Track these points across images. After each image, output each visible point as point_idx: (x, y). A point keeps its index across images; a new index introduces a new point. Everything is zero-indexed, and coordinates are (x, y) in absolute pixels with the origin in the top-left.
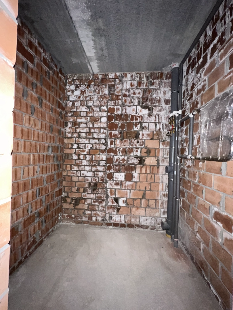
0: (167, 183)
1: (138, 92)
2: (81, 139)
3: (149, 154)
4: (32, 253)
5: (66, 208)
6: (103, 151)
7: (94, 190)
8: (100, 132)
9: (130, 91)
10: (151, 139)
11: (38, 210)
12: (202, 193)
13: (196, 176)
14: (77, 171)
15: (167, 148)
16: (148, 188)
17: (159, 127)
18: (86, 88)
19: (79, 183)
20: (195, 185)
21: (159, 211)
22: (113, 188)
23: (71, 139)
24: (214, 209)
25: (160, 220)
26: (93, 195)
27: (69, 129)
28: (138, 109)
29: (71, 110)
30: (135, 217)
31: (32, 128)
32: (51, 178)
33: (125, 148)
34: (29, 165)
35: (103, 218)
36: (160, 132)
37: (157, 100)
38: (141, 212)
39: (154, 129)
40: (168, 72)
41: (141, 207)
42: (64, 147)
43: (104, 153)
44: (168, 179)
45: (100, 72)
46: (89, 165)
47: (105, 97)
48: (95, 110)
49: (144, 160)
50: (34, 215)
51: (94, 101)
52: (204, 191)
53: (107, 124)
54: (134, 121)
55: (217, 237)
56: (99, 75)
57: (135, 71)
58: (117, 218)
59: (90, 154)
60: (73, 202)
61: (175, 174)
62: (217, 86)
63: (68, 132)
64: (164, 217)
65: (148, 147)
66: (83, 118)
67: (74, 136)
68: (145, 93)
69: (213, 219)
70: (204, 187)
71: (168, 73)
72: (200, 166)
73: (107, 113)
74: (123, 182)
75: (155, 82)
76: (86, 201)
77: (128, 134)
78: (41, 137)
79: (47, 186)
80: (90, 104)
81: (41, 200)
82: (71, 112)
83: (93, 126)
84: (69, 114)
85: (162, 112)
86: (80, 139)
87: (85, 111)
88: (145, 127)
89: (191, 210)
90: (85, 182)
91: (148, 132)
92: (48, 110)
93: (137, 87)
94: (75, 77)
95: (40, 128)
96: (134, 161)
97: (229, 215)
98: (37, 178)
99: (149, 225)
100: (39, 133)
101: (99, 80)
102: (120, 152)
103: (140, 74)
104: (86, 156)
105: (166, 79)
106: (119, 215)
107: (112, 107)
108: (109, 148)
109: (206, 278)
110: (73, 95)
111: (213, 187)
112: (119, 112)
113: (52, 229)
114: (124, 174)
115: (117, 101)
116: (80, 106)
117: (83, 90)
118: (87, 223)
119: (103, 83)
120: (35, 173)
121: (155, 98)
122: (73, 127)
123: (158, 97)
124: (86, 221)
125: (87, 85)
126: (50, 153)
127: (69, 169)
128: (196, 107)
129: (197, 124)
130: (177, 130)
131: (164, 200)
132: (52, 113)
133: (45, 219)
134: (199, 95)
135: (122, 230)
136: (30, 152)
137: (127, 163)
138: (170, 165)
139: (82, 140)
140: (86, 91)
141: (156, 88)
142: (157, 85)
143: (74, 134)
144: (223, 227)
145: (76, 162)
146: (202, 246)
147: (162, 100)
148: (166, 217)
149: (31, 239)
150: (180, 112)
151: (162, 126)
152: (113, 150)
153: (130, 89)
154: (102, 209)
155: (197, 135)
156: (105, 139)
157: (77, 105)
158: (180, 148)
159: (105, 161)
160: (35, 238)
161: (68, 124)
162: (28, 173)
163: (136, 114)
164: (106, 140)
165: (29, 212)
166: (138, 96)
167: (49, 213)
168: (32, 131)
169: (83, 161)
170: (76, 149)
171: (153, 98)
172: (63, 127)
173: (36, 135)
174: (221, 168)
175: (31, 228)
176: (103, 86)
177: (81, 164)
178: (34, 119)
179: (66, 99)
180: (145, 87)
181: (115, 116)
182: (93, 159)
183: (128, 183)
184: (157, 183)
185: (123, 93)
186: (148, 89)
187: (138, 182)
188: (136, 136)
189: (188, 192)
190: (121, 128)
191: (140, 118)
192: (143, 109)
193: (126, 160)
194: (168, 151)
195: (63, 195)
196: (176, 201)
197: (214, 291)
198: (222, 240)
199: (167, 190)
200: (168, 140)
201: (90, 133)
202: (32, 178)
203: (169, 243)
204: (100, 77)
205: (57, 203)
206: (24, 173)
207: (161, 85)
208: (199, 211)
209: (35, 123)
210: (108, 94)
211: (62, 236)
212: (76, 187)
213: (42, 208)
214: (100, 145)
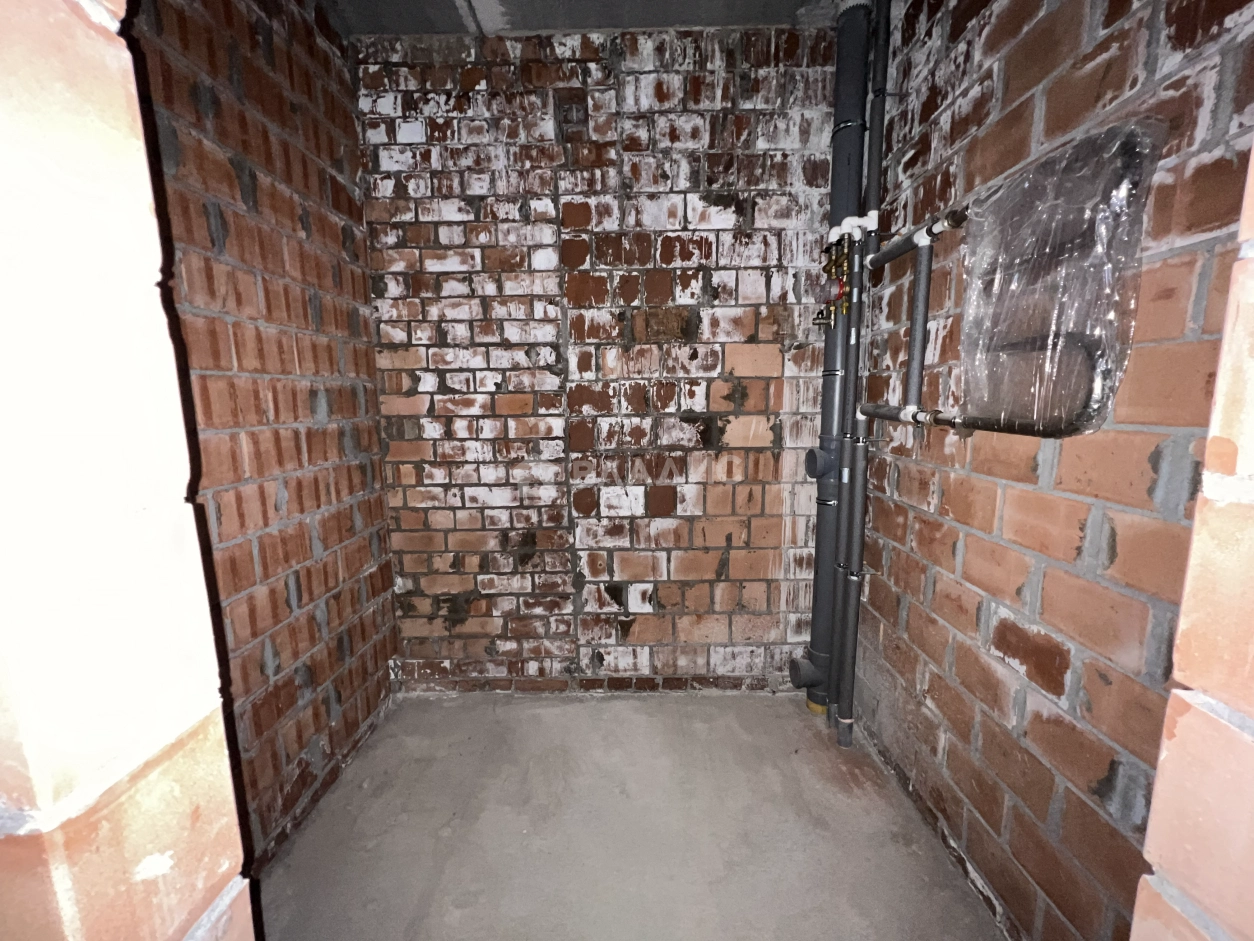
0: (809, 516)
1: (688, 128)
2: (451, 350)
3: (742, 405)
4: (303, 820)
5: (416, 638)
6: (549, 400)
7: (523, 559)
8: (530, 317)
9: (654, 122)
10: (746, 342)
11: (305, 658)
12: (954, 553)
13: (932, 488)
14: (446, 487)
15: (814, 374)
16: (739, 538)
17: (783, 288)
18: (454, 109)
19: (458, 535)
20: (925, 522)
21: (782, 620)
22: (600, 549)
23: (407, 350)
24: (996, 613)
25: (784, 655)
26: (523, 577)
27: (392, 306)
28: (694, 209)
29: (394, 220)
30: (691, 650)
31: (227, 313)
32: (340, 526)
33: (642, 382)
34: (239, 478)
35: (565, 664)
36: (785, 309)
37: (773, 166)
38: (714, 629)
39: (759, 298)
40: (819, 30)
41: (714, 612)
42: (379, 386)
43: (554, 406)
44: (814, 500)
45: (514, 26)
46: (495, 462)
47: (542, 151)
48: (502, 215)
49: (722, 431)
50: (289, 682)
51: (493, 173)
52: (960, 545)
53: (562, 278)
54: (678, 263)
55: (1001, 709)
56: (508, 44)
57: (671, 25)
58: (621, 659)
59: (494, 416)
60: (443, 612)
61: (846, 479)
62: (1044, 102)
63: (391, 322)
64: (799, 643)
65: (737, 374)
66: (451, 252)
67: (421, 339)
68: (722, 132)
69: (993, 648)
70: (962, 531)
71: (822, 33)
72: (947, 450)
73: (559, 230)
74: (638, 521)
75: (766, 78)
76: (495, 605)
77: (653, 322)
78: (272, 350)
79: (330, 559)
80: (478, 187)
81: (312, 619)
82: (395, 226)
83: (500, 288)
84: (386, 235)
85: (794, 221)
86: (446, 350)
87: (458, 223)
88: (725, 287)
89: (904, 614)
90: (483, 529)
91: (734, 309)
92: (288, 222)
93: (684, 101)
94: (394, 50)
95: (264, 312)
96: (681, 435)
97: (1053, 636)
98: (280, 531)
99: (745, 673)
100: (264, 336)
101: (512, 68)
102: (623, 399)
103: (697, 38)
104: (481, 421)
105: (812, 63)
106: (631, 648)
107: (579, 199)
108: (573, 385)
109: (953, 843)
110: (396, 144)
111: (996, 531)
112: (611, 225)
113: (369, 721)
114: (642, 488)
115: (598, 173)
116: (433, 197)
117: (440, 121)
118: (506, 684)
119: (530, 82)
120: (271, 512)
121: (765, 154)
122: (407, 297)
123: (776, 150)
124: (501, 680)
125: (454, 94)
126: (323, 417)
127: (413, 482)
128: (944, 197)
129: (946, 274)
130: (855, 300)
131: (798, 581)
132: (308, 237)
133: (336, 688)
134: (957, 146)
135: (644, 699)
136: (237, 424)
137: (650, 443)
138: (826, 444)
139: (456, 357)
140: (455, 122)
141: (770, 107)
142: (772, 95)
143: (417, 327)
144: (1029, 675)
145: (440, 451)
146: (943, 739)
147: (795, 164)
148: (805, 642)
149: (292, 771)
150: (871, 221)
151: (793, 280)
152: (594, 392)
153: (654, 113)
154: (563, 628)
155: (942, 322)
156: (555, 347)
157: (419, 195)
158: (867, 373)
159: (560, 442)
160: (308, 764)
161: (386, 284)
162: (241, 516)
163: (685, 229)
164: (562, 349)
165: (270, 671)
166: (691, 145)
167: (351, 662)
168: (230, 327)
169: (468, 444)
170: (432, 394)
171: (753, 156)
172: (367, 301)
173: (251, 345)
174: (1035, 458)
175: (287, 727)
176: (533, 98)
177: (462, 459)
178: (229, 268)
179: (365, 166)
180: (718, 105)
181: (591, 239)
182: (512, 434)
183: (659, 525)
184: (772, 516)
185: (622, 133)
186: (733, 114)
187: (699, 517)
188: (688, 328)
189: (894, 548)
190: (621, 295)
191: (700, 249)
192: (713, 210)
193: (648, 430)
194: (815, 390)
195: (396, 588)
196: (847, 582)
197: (980, 883)
198: (1023, 716)
199: (812, 544)
200: (818, 343)
201: (487, 323)
202: (259, 533)
203: (818, 734)
204: (515, 50)
205: (379, 619)
206: (223, 519)
207: (792, 93)
208: (937, 618)
209: (236, 289)
210: (556, 135)
211: (414, 744)
212: (447, 551)
213: (319, 650)
214: (534, 375)
